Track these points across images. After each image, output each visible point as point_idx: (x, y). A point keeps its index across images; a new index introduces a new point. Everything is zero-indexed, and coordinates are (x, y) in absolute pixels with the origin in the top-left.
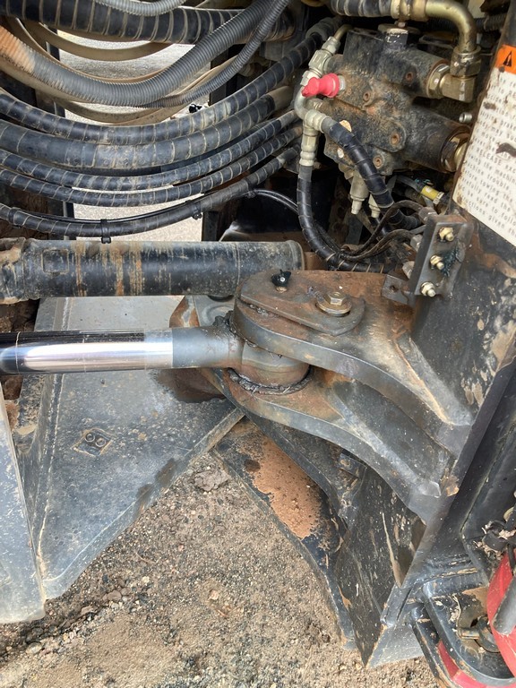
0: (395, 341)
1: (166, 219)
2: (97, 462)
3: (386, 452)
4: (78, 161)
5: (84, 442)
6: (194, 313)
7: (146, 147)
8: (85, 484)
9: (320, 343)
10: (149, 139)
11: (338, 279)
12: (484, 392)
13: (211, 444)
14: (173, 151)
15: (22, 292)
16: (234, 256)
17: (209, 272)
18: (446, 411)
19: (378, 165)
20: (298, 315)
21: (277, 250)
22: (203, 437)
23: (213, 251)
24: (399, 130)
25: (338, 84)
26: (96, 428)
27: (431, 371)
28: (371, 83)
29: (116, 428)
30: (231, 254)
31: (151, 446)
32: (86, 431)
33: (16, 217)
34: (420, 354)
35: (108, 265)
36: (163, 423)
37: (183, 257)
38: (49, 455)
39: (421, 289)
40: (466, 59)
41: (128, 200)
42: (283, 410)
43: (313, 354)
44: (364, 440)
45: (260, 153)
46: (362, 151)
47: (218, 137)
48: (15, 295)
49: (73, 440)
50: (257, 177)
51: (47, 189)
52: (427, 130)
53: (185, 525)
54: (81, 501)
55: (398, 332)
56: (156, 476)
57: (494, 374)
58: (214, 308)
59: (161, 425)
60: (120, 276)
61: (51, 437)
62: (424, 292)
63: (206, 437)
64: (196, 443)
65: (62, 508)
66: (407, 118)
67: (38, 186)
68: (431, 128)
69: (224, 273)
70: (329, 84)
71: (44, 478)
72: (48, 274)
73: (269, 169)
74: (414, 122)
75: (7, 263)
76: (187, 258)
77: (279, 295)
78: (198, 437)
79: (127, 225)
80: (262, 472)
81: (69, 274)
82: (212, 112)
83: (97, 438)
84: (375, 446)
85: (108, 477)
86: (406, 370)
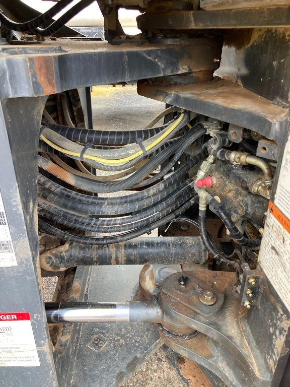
0: (239, 319)
1: (134, 235)
2: (98, 355)
3: (235, 381)
4: (94, 213)
5: (93, 342)
6: (152, 271)
7: (124, 205)
8: (91, 368)
9: (199, 320)
10: (126, 202)
11: (214, 277)
12: (275, 366)
13: (158, 347)
14: (137, 206)
15: (68, 264)
16: (171, 246)
17: (158, 254)
18: (259, 370)
19: (234, 220)
20: (189, 304)
21: (194, 242)
22: (153, 344)
23: (160, 243)
24: (242, 206)
25: (212, 182)
26: (100, 335)
27: (254, 343)
28: (227, 183)
29: (109, 335)
30: (169, 245)
31: (126, 347)
32: (95, 336)
33: (66, 236)
34: (250, 331)
35: (108, 251)
36: (133, 333)
37: (145, 247)
38: (76, 349)
39: (244, 303)
40: (268, 184)
41: (115, 229)
42: (184, 350)
43: (196, 325)
44: (224, 372)
45: (181, 201)
46: (225, 214)
47: (159, 197)
48: (65, 266)
49: (88, 341)
50: (180, 211)
51: (80, 226)
52: (255, 207)
53: (151, 382)
54: (88, 379)
55: (242, 314)
56: (127, 367)
57: (278, 359)
58: (162, 269)
59: (132, 335)
60: (114, 256)
61: (78, 338)
62: (245, 305)
63: (155, 344)
64: (149, 347)
65: (79, 382)
66: (246, 200)
67: (76, 225)
68: (257, 207)
69: (165, 254)
70: (207, 182)
71: (72, 363)
72: (80, 256)
73: (186, 207)
74: (249, 202)
75: (62, 252)
76: (146, 247)
77: (181, 290)
78: (150, 344)
79: (115, 239)
80: (186, 365)
81: (90, 256)
82: (155, 188)
83: (100, 341)
84: (230, 377)
85: (103, 365)
86: (242, 340)
